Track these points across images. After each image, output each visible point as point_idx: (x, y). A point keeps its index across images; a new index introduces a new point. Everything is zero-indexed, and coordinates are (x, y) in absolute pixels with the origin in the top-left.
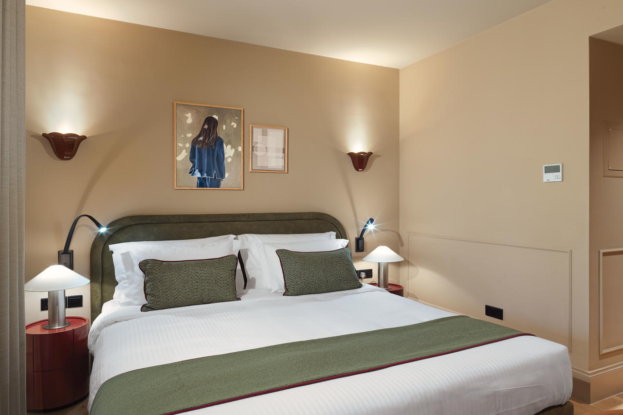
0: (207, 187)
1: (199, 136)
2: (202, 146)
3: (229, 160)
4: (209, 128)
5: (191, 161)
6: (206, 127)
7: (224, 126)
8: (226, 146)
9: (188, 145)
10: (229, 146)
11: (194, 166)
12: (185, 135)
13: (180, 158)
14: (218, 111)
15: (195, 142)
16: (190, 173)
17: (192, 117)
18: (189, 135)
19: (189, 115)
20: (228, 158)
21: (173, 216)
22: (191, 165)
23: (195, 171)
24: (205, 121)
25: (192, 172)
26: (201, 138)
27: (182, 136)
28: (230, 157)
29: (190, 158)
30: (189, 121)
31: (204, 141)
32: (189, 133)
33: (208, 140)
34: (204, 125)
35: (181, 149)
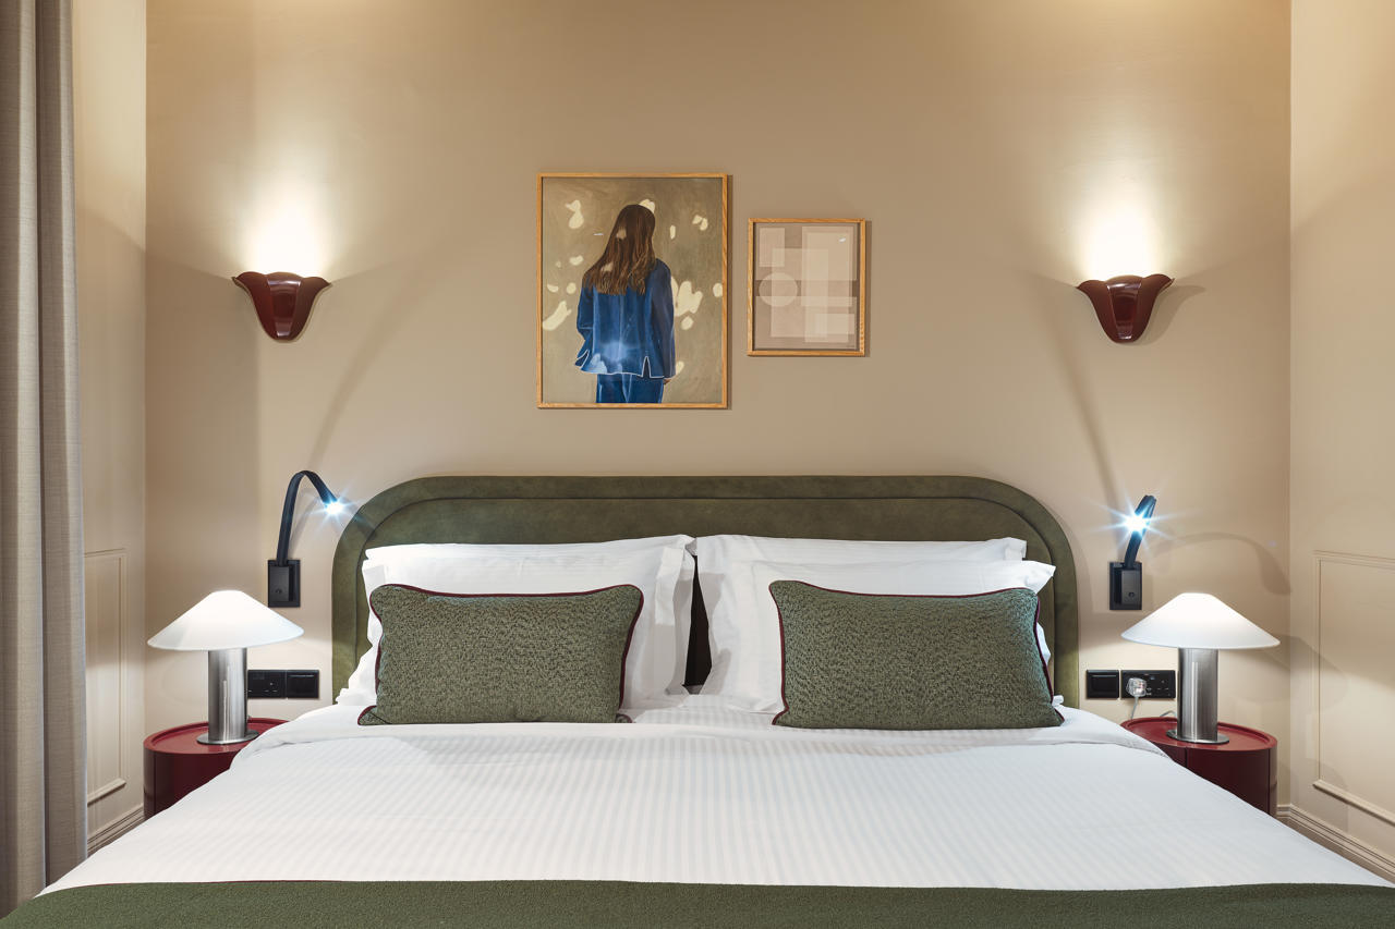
0: (624, 402)
1: (603, 261)
2: (612, 288)
3: (687, 324)
4: (630, 239)
5: (581, 332)
6: (622, 234)
7: (673, 230)
8: (679, 284)
9: (573, 289)
10: (687, 285)
11: (588, 345)
12: (566, 262)
13: (551, 324)
14: (656, 185)
15: (591, 278)
16: (578, 363)
17: (582, 211)
18: (577, 261)
19: (576, 206)
20: (682, 318)
21: (528, 480)
22: (582, 341)
23: (591, 357)
24: (620, 219)
25: (583, 362)
26: (608, 268)
27: (558, 264)
28: (688, 314)
29: (580, 324)
30: (577, 221)
31: (615, 274)
32: (576, 256)
33: (629, 270)
34: (615, 230)
35: (556, 300)
